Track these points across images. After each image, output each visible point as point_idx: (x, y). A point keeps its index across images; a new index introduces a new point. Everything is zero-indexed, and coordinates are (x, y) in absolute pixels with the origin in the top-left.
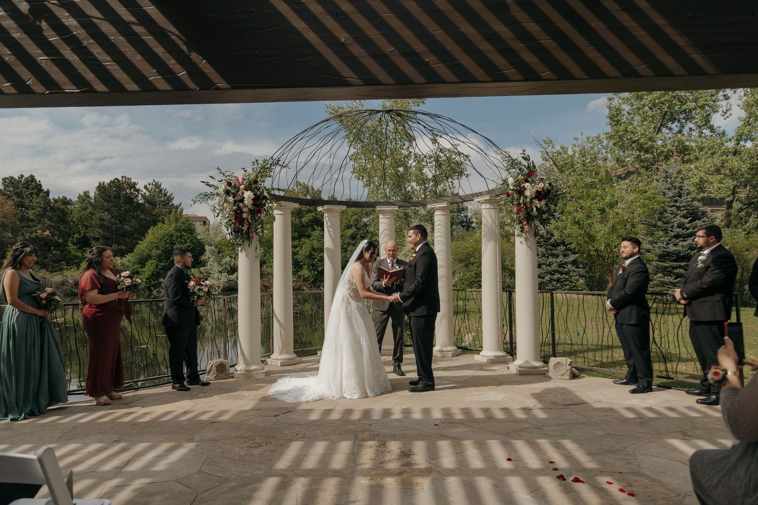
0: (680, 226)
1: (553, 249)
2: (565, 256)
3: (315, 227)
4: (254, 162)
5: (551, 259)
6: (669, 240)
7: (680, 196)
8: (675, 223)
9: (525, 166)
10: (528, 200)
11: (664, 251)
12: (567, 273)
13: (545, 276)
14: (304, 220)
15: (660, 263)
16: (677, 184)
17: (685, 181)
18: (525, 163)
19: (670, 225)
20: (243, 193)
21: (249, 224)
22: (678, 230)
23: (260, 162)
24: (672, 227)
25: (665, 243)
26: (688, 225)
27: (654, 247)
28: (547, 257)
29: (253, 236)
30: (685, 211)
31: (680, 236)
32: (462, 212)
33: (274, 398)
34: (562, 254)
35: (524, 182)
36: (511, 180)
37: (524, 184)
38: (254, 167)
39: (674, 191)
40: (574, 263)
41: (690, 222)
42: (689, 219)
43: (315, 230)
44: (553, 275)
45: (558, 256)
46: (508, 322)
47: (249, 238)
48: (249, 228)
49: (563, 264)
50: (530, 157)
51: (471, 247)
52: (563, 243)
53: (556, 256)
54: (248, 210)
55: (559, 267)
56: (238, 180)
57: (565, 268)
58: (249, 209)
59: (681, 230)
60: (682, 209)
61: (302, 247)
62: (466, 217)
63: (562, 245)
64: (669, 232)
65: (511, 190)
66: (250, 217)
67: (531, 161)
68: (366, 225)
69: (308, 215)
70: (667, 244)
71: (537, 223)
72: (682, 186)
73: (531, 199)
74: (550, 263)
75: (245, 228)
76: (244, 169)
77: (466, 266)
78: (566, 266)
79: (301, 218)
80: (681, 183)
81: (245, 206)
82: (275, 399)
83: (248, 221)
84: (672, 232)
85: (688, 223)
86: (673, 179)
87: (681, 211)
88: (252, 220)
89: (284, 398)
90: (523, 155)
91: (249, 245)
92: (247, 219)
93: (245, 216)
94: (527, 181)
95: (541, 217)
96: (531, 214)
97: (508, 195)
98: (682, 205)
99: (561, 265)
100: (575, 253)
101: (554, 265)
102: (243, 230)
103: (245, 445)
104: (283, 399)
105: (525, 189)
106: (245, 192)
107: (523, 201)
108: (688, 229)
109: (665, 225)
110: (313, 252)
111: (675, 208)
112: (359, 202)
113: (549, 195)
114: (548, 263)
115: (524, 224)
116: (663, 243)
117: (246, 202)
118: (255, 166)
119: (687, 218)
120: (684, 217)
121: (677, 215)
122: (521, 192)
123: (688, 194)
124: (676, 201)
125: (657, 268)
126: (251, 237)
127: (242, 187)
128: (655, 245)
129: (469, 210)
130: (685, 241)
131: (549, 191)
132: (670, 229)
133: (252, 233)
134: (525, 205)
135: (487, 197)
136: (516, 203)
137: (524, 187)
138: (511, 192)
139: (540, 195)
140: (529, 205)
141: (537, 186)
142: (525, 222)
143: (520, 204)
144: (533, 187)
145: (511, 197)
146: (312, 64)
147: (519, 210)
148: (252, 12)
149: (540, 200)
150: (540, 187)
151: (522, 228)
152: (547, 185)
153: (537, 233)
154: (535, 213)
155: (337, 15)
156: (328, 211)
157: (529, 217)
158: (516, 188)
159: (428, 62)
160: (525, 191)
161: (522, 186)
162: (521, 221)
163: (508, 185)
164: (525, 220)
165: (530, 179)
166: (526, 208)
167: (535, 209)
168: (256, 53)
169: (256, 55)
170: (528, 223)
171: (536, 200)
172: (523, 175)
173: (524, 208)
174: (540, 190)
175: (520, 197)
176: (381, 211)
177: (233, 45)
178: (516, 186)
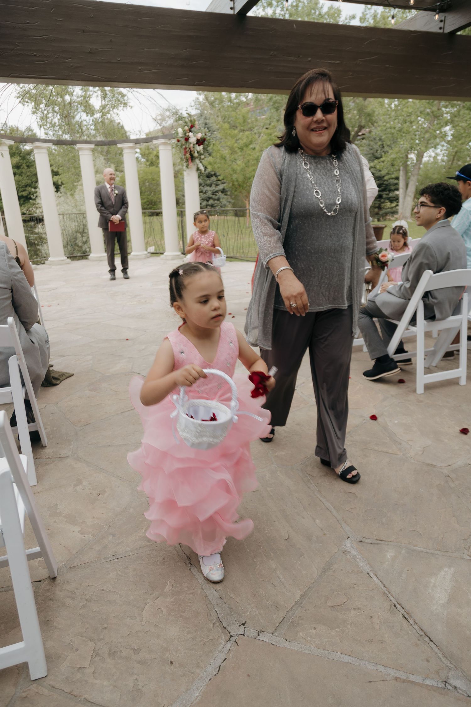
1: (208, 180)
2: (217, 185)
5: (206, 188)
9: (188, 119)
10: (192, 145)
12: (218, 200)
18: (187, 117)
28: (203, 187)
34: (214, 184)
35: (188, 131)
36: (180, 130)
37: (189, 133)
40: (223, 191)
44: (208, 201)
49: (216, 192)
52: (215, 175)
53: (211, 185)
57: (216, 195)
71: (197, 161)
73: (194, 145)
74: (206, 192)
78: (218, 194)
90: (187, 112)
94: (190, 131)
95: (200, 158)
96: (194, 155)
99: (214, 193)
100: (223, 183)
101: (209, 193)
105: (189, 137)
107: (189, 145)
113: (205, 142)
122: (187, 139)
131: (205, 140)
134: (190, 149)
135: (163, 141)
136: (184, 147)
137: (188, 136)
138: (180, 139)
139: (200, 142)
140: (192, 149)
141: (197, 135)
142: (190, 161)
143: (186, 148)
144: (195, 136)
145: (180, 142)
146: (71, 64)
147: (186, 152)
148: (28, 23)
149: (199, 145)
150: (199, 136)
151: (188, 165)
152: (204, 134)
153: (198, 169)
154: (196, 154)
155: (84, 32)
156: (38, 147)
157: (192, 158)
158: (183, 136)
159: (140, 69)
160: (190, 139)
161: (187, 134)
162: (187, 160)
163: (178, 134)
164: (190, 159)
165: (193, 129)
166: (191, 151)
167: (196, 152)
168: (35, 54)
169: (35, 55)
170: (192, 161)
171: (197, 145)
172: (188, 126)
173: (189, 150)
174: (199, 138)
175: (186, 143)
176: (80, 149)
177: (18, 46)
178: (184, 134)
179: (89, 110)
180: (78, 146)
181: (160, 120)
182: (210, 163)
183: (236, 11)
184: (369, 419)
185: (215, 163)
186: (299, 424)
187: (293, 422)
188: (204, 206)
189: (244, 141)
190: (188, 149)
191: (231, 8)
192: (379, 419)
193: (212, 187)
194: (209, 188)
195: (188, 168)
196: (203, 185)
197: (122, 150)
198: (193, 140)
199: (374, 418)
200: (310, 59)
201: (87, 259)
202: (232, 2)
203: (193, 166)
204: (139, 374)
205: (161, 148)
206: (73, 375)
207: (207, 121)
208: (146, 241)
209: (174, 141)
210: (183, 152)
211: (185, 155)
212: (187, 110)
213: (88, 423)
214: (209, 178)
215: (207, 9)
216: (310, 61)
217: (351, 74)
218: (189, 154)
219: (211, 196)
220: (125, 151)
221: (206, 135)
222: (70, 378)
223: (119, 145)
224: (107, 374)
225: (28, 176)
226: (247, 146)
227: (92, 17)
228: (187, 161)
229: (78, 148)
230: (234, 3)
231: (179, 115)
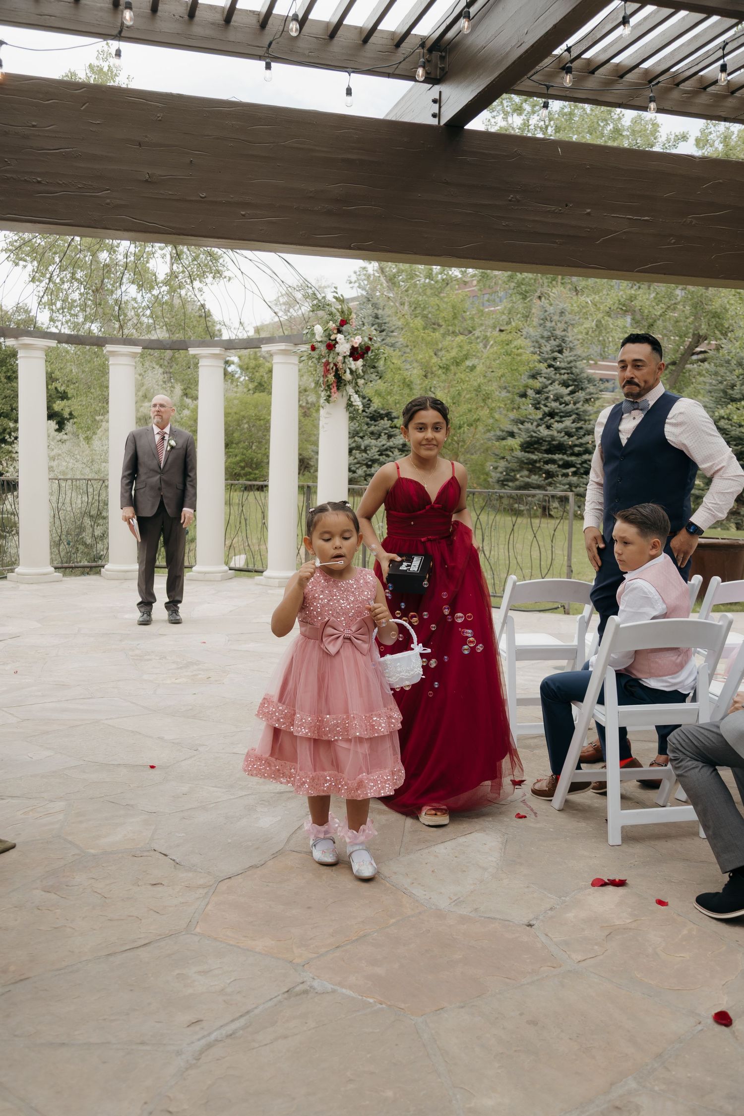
0: (557, 399)
1: (371, 425)
2: (390, 437)
5: (367, 441)
6: (541, 419)
7: (560, 352)
8: (551, 392)
9: (338, 309)
10: (340, 358)
11: (532, 437)
13: (357, 468)
15: (526, 454)
16: (558, 333)
17: (570, 328)
18: (336, 304)
19: (543, 397)
22: (554, 405)
24: (547, 398)
25: (535, 424)
26: (567, 398)
27: (520, 429)
28: (362, 438)
30: (565, 377)
31: (557, 414)
34: (386, 434)
35: (335, 331)
36: (318, 328)
37: (336, 336)
39: (553, 342)
41: (572, 392)
42: (570, 388)
45: (380, 436)
49: (386, 450)
50: (345, 298)
52: (388, 416)
53: (377, 435)
55: (380, 455)
59: (557, 404)
60: (563, 371)
63: (386, 419)
64: (542, 406)
65: (318, 342)
67: (346, 302)
70: (538, 425)
71: (350, 390)
72: (565, 336)
73: (345, 357)
74: (365, 448)
78: (390, 453)
80: (564, 330)
84: (546, 406)
85: (569, 394)
86: (554, 323)
87: (560, 374)
90: (335, 294)
94: (339, 331)
95: (356, 383)
96: (343, 378)
97: (313, 347)
98: (563, 365)
101: (372, 451)
105: (337, 343)
107: (334, 358)
108: (567, 404)
109: (538, 396)
111: (552, 369)
113: (367, 353)
114: (363, 447)
115: (332, 391)
116: (532, 424)
119: (567, 387)
120: (565, 384)
121: (554, 382)
122: (331, 346)
123: (571, 349)
124: (555, 359)
125: (522, 462)
128: (521, 426)
130: (561, 422)
131: (368, 349)
132: (543, 402)
134: (335, 365)
135: (282, 346)
136: (324, 360)
137: (335, 340)
138: (317, 345)
139: (356, 353)
140: (340, 365)
141: (353, 339)
142: (334, 389)
143: (327, 363)
144: (348, 341)
145: (317, 352)
146: (108, 201)
147: (327, 371)
148: (34, 126)
149: (355, 359)
150: (357, 341)
151: (329, 396)
152: (366, 339)
153: (350, 405)
154: (348, 376)
155: (140, 145)
156: (27, 346)
157: (340, 382)
158: (324, 339)
159: (243, 215)
160: (337, 346)
161: (333, 337)
162: (328, 386)
163: (313, 334)
164: (335, 385)
165: (344, 328)
166: (337, 370)
167: (348, 371)
168: (39, 179)
169: (39, 182)
170: (338, 389)
171: (351, 359)
172: (335, 322)
173: (334, 368)
174: (356, 346)
175: (329, 352)
176: (113, 353)
177: (9, 165)
178: (326, 336)
179: (144, 280)
180: (109, 348)
181: (284, 304)
182: (378, 393)
183: (443, 122)
184: (710, 1021)
185: (390, 393)
186: (533, 1023)
187: (521, 1014)
188: (360, 476)
189: (453, 353)
190: (332, 365)
191: (434, 116)
192: (737, 1024)
193: (379, 440)
194: (374, 442)
195: (329, 403)
196: (361, 434)
197: (196, 359)
198: (343, 347)
199: (723, 1019)
200: (589, 210)
201: (99, 573)
202: (437, 105)
203: (340, 400)
204: (166, 855)
205: (276, 359)
206: (13, 847)
207: (380, 312)
208: (228, 543)
209: (306, 348)
210: (321, 369)
211: (325, 376)
212: (335, 292)
213: (23, 977)
214: (376, 421)
215: (387, 115)
216: (589, 214)
217: (673, 241)
218: (332, 375)
219: (377, 457)
220: (202, 363)
221: (370, 339)
222: (7, 853)
223: (192, 351)
224: (92, 851)
225: (6, 397)
226: (458, 364)
227: (160, 120)
228: (329, 387)
229: (107, 351)
230: (440, 107)
231: (319, 300)
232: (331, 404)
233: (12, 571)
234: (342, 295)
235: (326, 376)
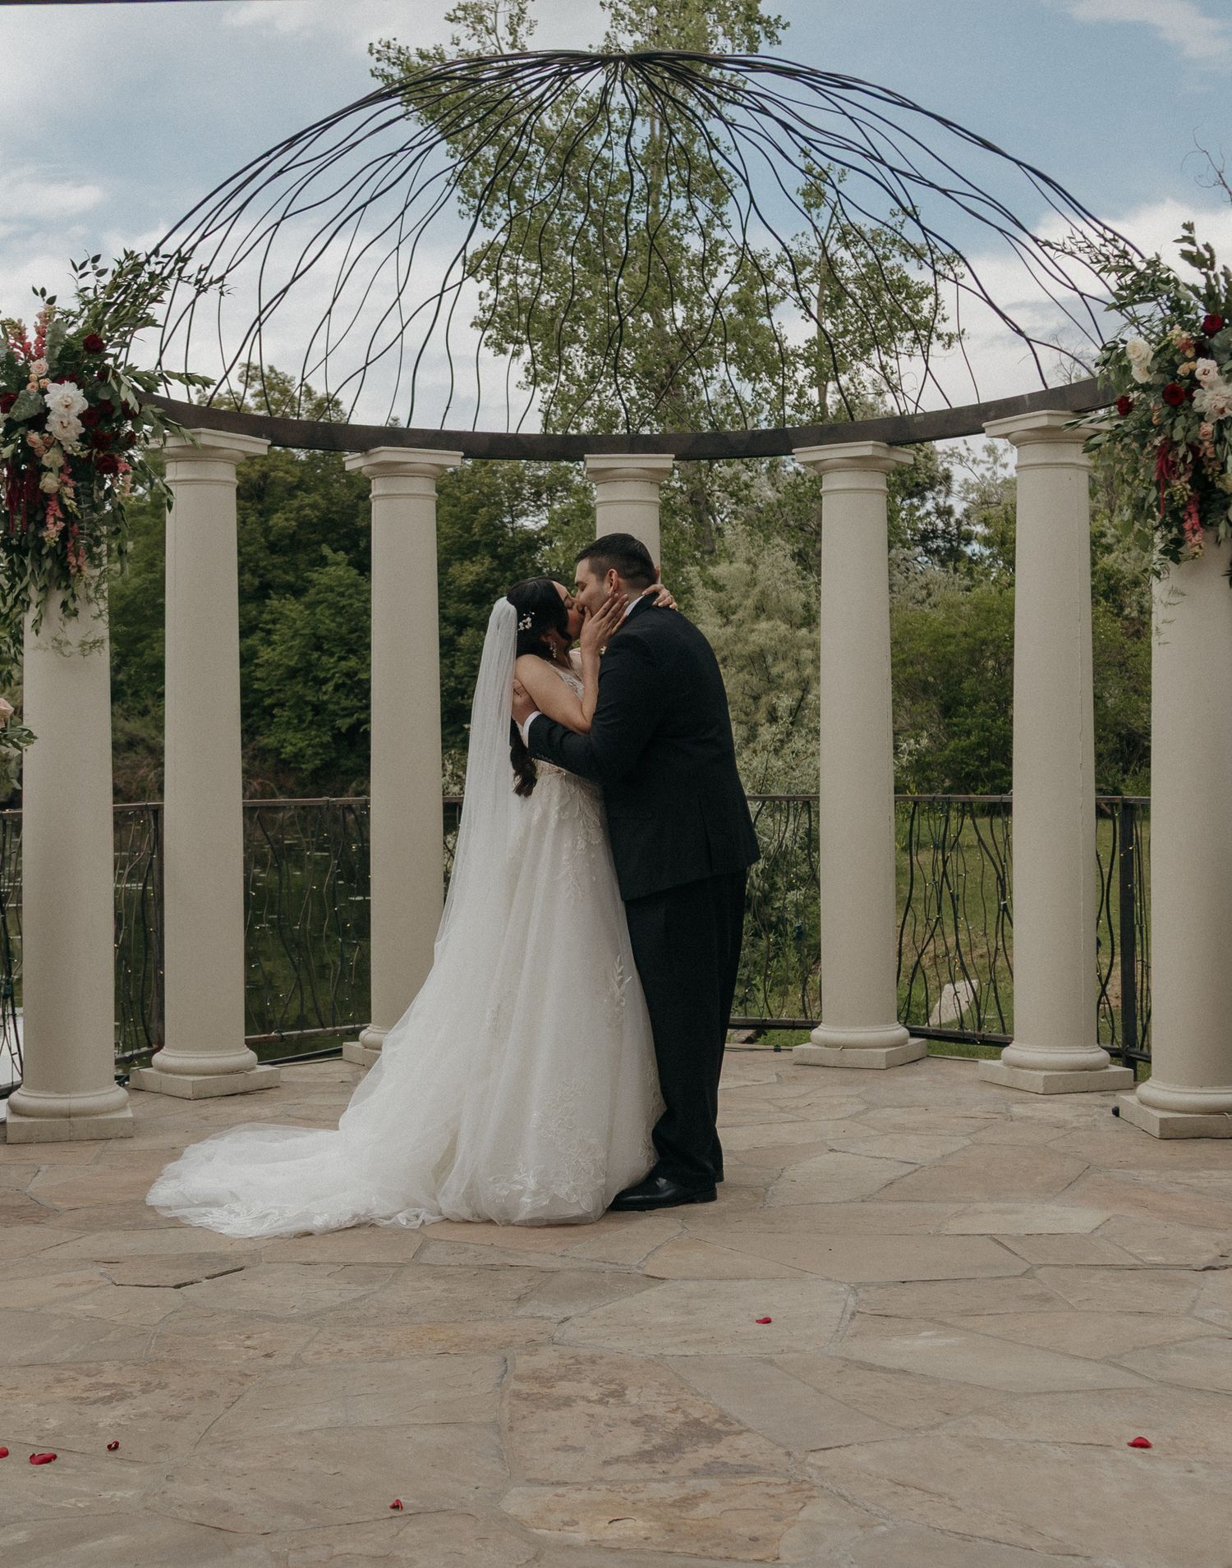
3: (326, 550)
4: (83, 266)
9: (1195, 289)
10: (1208, 427)
14: (278, 520)
18: (1191, 275)
20: (43, 392)
21: (68, 517)
23: (109, 264)
29: (80, 570)
32: (929, 494)
33: (175, 1219)
35: (1190, 354)
36: (1139, 348)
37: (1192, 365)
38: (83, 283)
43: (323, 561)
46: (1117, 931)
47: (63, 575)
48: (64, 535)
50: (1216, 252)
51: (965, 634)
54: (61, 462)
56: (21, 336)
58: (68, 457)
61: (269, 632)
62: (945, 512)
65: (1137, 387)
66: (69, 491)
67: (1218, 269)
68: (531, 543)
69: (296, 503)
73: (1219, 424)
75: (52, 533)
76: (43, 293)
77: (947, 710)
79: (264, 513)
81: (53, 443)
82: (176, 1223)
83: (64, 508)
88: (79, 502)
89: (215, 1219)
90: (1187, 247)
91: (64, 605)
92: (59, 496)
93: (49, 482)
94: (1203, 351)
96: (1219, 485)
97: (1125, 407)
102: (41, 542)
103: (59, 1392)
104: (207, 1221)
105: (1195, 383)
106: (52, 387)
107: (1187, 430)
110: (316, 655)
112: (517, 434)
115: (1187, 526)
117: (53, 425)
118: (90, 281)
122: (1178, 395)
126: (73, 571)
127: (39, 367)
129: (955, 487)
133: (77, 556)
134: (1193, 448)
136: (1157, 439)
137: (1188, 378)
138: (1136, 398)
140: (1208, 448)
142: (1191, 521)
143: (1171, 444)
144: (1228, 376)
145: (1136, 414)
147: (1167, 470)
151: (1178, 542)
156: (390, 469)
157: (1208, 501)
158: (1158, 377)
160: (1197, 393)
161: (1183, 370)
162: (1174, 514)
163: (1124, 370)
164: (1192, 509)
165: (1216, 342)
166: (1199, 463)
170: (1203, 521)
172: (1187, 325)
173: (1189, 458)
175: (1173, 415)
178: (1160, 370)
190: (1182, 450)
195: (1177, 561)
198: (1215, 395)
203: (1208, 551)
208: (909, 960)
209: (1104, 414)
210: (1149, 469)
211: (1162, 484)
212: (1184, 239)
228: (1174, 516)
231: (1139, 274)
232: (1184, 564)
233: (354, 1035)
234: (1207, 247)
235: (1168, 485)
